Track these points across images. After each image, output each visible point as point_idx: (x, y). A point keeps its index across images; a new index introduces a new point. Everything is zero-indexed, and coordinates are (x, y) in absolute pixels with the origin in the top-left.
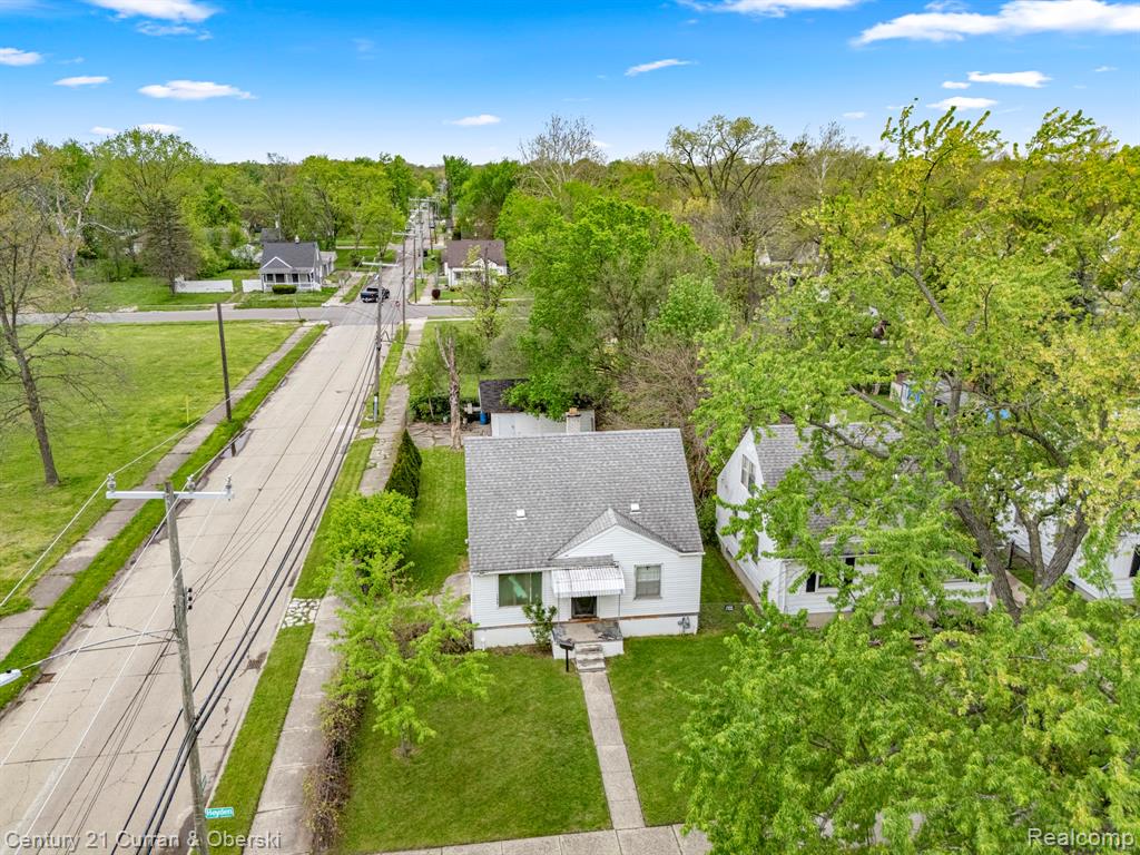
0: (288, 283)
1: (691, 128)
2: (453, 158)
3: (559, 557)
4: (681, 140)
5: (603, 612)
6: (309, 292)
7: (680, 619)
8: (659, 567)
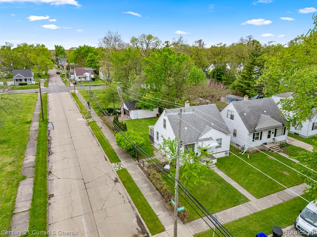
0: (24, 82)
1: (137, 37)
2: (58, 46)
3: (199, 139)
4: (134, 40)
5: (209, 152)
6: (32, 84)
7: (225, 152)
8: (221, 139)
